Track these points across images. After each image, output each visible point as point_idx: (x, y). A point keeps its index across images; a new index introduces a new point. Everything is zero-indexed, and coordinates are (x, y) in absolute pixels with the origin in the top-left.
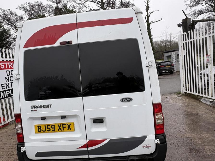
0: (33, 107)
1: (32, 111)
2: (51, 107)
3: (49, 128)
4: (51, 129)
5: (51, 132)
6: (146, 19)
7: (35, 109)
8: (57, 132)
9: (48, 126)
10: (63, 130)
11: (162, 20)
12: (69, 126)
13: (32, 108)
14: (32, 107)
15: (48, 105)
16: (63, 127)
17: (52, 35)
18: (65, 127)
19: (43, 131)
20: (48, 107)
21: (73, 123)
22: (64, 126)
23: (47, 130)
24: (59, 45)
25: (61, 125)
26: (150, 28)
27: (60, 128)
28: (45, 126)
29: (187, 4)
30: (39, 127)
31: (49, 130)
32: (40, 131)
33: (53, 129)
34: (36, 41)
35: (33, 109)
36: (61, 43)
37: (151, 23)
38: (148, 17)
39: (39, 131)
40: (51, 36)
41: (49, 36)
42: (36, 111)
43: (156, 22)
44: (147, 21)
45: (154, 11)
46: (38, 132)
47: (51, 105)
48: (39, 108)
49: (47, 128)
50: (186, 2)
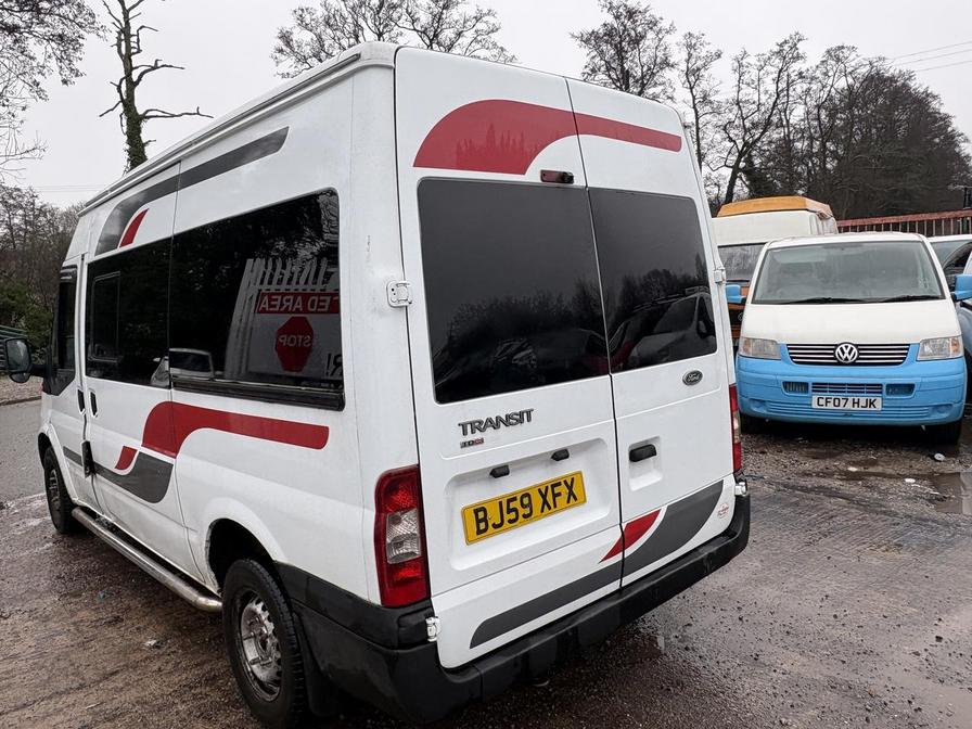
0: (469, 427)
1: (464, 445)
2: (529, 420)
3: (515, 510)
4: (522, 511)
5: (522, 524)
6: (120, 91)
7: (478, 435)
8: (538, 518)
9: (509, 501)
10: (555, 506)
11: (198, 113)
12: (570, 488)
13: (465, 433)
14: (464, 426)
15: (521, 414)
16: (555, 496)
17: (512, 138)
18: (559, 494)
19: (495, 526)
20: (521, 421)
21: (580, 473)
22: (557, 490)
23: (507, 517)
24: (537, 179)
25: (547, 488)
26: (144, 137)
27: (545, 502)
28: (501, 503)
29: (285, 72)
30: (481, 515)
31: (513, 516)
32: (485, 530)
33: (527, 511)
34: (459, 147)
35: (470, 437)
36: (544, 174)
37: (144, 117)
38: (132, 85)
39: (479, 532)
40: (509, 138)
41: (502, 138)
42: (481, 441)
43: (173, 116)
44: (128, 104)
45: (159, 64)
46: (478, 534)
47: (529, 413)
48: (490, 430)
49: (509, 511)
50: (280, 65)
